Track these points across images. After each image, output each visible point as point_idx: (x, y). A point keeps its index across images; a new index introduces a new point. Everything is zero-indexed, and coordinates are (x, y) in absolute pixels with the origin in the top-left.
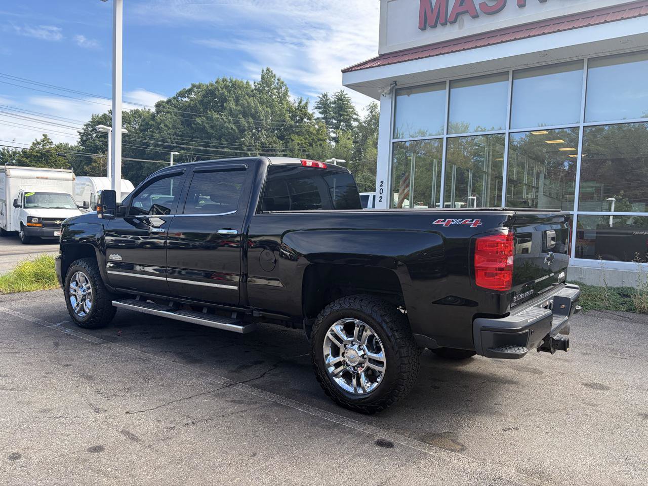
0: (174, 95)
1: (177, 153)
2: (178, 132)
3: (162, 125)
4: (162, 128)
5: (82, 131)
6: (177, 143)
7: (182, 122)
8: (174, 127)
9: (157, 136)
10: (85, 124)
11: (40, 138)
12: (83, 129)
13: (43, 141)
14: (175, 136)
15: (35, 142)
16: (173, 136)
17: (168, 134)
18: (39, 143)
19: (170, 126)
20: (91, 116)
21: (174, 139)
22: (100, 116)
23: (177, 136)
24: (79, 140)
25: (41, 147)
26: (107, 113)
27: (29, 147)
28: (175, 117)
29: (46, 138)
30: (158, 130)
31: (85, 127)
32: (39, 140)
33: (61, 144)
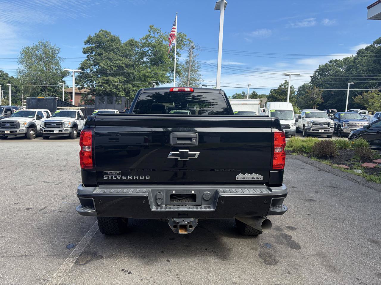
0: (372, 43)
1: (352, 83)
2: (370, 68)
3: (359, 65)
4: (358, 67)
5: (312, 75)
6: (369, 76)
7: (374, 61)
8: (368, 65)
9: (354, 72)
10: (315, 71)
11: (283, 82)
12: (313, 74)
13: (284, 84)
14: (368, 72)
15: (281, 85)
16: (366, 71)
17: (362, 70)
18: (283, 85)
19: (364, 65)
20: (319, 66)
21: (367, 73)
22: (324, 65)
23: (370, 71)
24: (310, 81)
25: (283, 87)
26: (328, 63)
27: (277, 88)
28: (369, 59)
29: (286, 82)
30: (356, 69)
31: (314, 73)
32: (283, 84)
33: (305, 84)
